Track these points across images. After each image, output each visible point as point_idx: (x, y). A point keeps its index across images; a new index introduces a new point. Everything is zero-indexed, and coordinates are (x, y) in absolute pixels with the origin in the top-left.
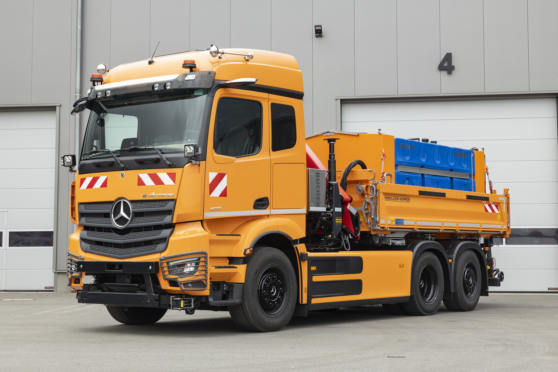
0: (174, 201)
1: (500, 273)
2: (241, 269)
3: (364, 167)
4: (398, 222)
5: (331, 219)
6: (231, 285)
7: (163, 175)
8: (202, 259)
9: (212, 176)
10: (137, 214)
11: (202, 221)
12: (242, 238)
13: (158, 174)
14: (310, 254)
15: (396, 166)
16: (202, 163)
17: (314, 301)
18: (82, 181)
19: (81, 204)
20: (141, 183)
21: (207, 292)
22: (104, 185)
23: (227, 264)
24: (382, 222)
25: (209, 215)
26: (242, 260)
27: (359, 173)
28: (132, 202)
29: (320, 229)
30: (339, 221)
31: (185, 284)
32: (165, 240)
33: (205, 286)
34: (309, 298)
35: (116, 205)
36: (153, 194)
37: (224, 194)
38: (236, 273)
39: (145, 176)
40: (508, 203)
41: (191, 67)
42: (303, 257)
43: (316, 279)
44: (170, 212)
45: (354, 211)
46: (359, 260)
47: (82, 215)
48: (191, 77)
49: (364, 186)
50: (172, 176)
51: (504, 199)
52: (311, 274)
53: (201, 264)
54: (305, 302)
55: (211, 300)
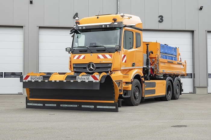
0: (112, 63)
2: (130, 86)
4: (163, 71)
5: (148, 70)
6: (127, 91)
7: (107, 55)
8: (121, 83)
10: (97, 68)
11: (120, 70)
12: (129, 76)
13: (105, 55)
14: (145, 81)
15: (160, 53)
16: (120, 52)
17: (146, 96)
18: (74, 57)
19: (73, 64)
20: (99, 57)
21: (122, 93)
22: (84, 58)
23: (125, 84)
24: (160, 71)
25: (122, 68)
26: (130, 83)
27: (153, 55)
28: (95, 64)
30: (150, 70)
33: (122, 91)
34: (144, 95)
36: (104, 61)
37: (125, 62)
38: (128, 87)
39: (100, 55)
40: (186, 65)
41: (115, 20)
42: (143, 82)
43: (146, 89)
44: (110, 67)
45: (153, 67)
46: (155, 83)
47: (74, 68)
48: (116, 23)
49: (154, 59)
50: (111, 56)
51: (185, 64)
52: (145, 87)
53: (121, 84)
55: (123, 96)
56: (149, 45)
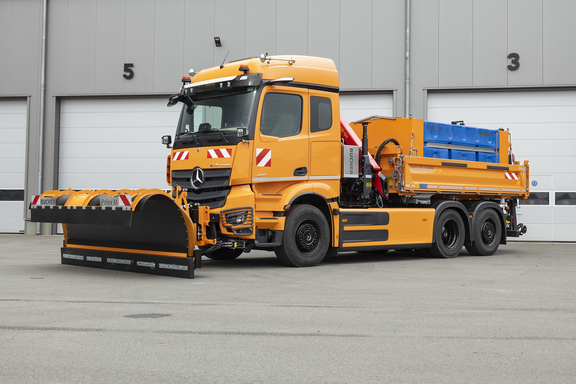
0: (230, 169)
1: (523, 226)
2: (282, 220)
3: (397, 143)
4: (421, 186)
5: (362, 184)
6: (274, 232)
7: (223, 150)
8: (249, 213)
9: (259, 151)
10: (207, 179)
11: (251, 185)
12: (283, 197)
13: (220, 150)
14: (341, 210)
15: (425, 143)
16: (251, 142)
17: (345, 245)
18: (174, 154)
19: (173, 171)
20: (209, 156)
21: (253, 237)
22: (187, 158)
23: (272, 217)
24: (407, 186)
25: (255, 180)
26: (282, 214)
27: (391, 148)
28: (204, 170)
29: (354, 191)
30: (369, 185)
31: (238, 231)
32: (224, 198)
33: (252, 232)
34: (340, 243)
35: (193, 172)
36: (217, 164)
37: (269, 164)
38: (277, 223)
40: (527, 172)
41: (245, 70)
42: (335, 212)
43: (346, 228)
44: (228, 178)
45: (383, 178)
46: (387, 215)
47: (174, 179)
48: (245, 78)
49: (394, 158)
50: (229, 151)
51: (524, 169)
52: (341, 225)
53: (248, 216)
54: (336, 245)
55: (256, 242)
56: (369, 127)
